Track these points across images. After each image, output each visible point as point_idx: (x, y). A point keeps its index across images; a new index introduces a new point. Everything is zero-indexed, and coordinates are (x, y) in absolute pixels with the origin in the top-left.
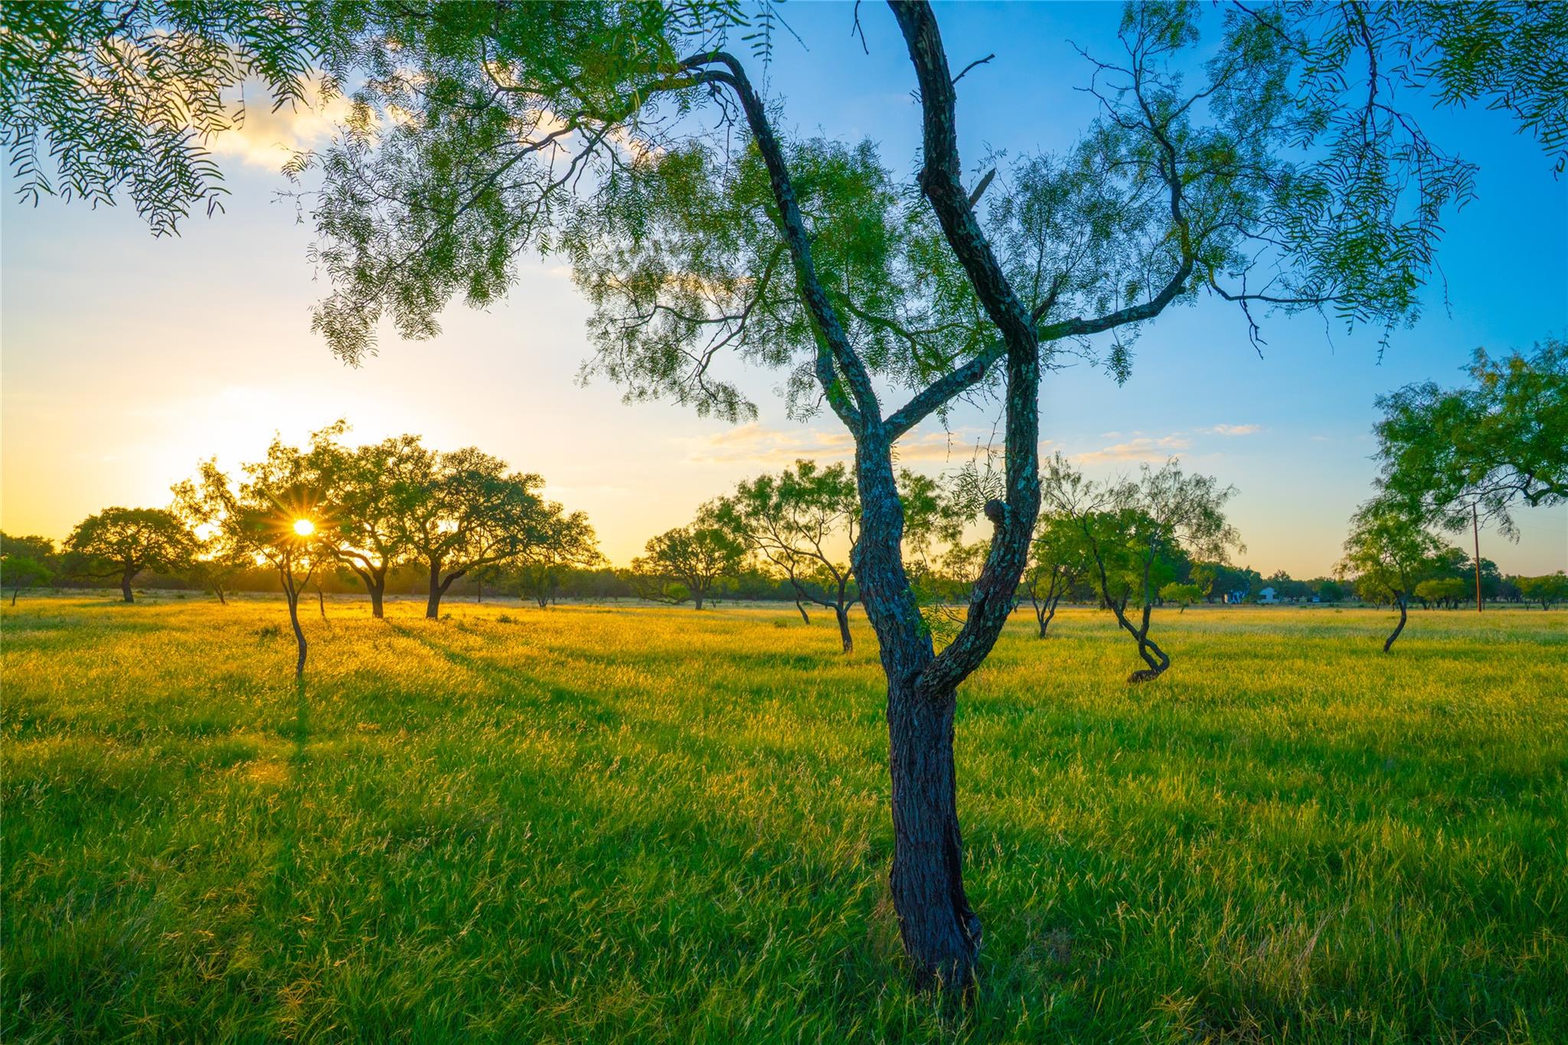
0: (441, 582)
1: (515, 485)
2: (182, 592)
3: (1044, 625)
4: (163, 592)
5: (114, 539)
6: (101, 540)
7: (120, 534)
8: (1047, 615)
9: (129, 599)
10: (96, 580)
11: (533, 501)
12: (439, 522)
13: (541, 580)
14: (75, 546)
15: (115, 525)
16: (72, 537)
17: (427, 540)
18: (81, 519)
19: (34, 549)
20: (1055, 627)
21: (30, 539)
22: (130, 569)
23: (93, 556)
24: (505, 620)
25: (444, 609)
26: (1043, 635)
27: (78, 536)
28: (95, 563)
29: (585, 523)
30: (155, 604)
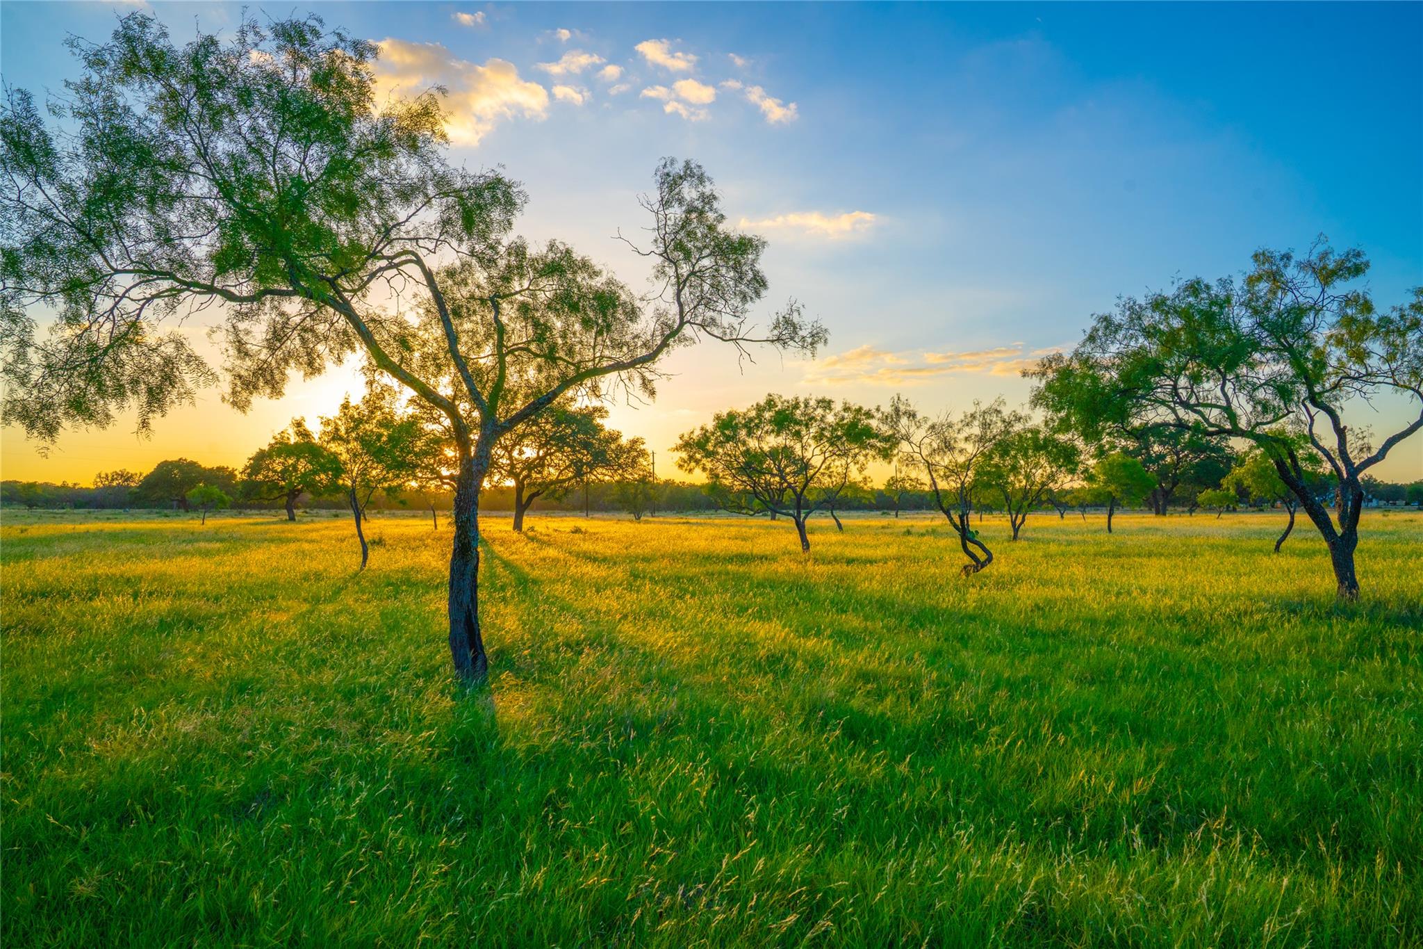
0: (524, 500)
1: (585, 416)
2: (339, 511)
3: (1016, 530)
4: (323, 512)
5: (279, 468)
6: (269, 470)
7: (283, 464)
8: (1018, 522)
9: (292, 519)
10: (266, 502)
11: (598, 429)
12: (524, 449)
13: (635, 496)
14: (250, 475)
15: (279, 456)
16: (246, 468)
17: (513, 466)
18: (253, 452)
19: (221, 477)
20: (1025, 531)
21: (219, 469)
22: (294, 494)
23: (262, 483)
24: (577, 531)
25: (527, 522)
26: (1015, 538)
27: (251, 466)
28: (265, 488)
29: (642, 447)
30: (312, 521)
